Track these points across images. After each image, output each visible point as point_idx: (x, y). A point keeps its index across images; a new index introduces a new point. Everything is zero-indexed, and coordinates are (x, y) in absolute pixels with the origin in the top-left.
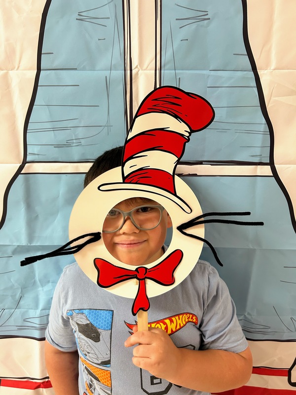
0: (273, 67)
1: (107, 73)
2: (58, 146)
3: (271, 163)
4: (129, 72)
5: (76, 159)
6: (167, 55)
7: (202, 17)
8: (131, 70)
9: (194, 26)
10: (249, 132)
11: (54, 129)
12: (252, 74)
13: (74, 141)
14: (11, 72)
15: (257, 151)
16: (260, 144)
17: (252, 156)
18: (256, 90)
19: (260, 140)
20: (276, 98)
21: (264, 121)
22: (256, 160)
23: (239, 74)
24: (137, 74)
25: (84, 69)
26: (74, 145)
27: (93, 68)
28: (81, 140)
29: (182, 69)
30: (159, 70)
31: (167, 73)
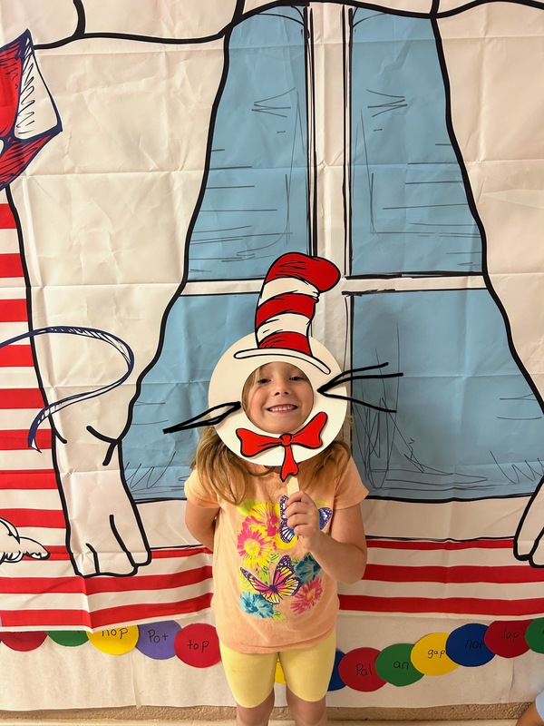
0: (481, 159)
1: (288, 171)
2: (226, 260)
3: (484, 273)
4: (312, 168)
5: (247, 276)
6: (359, 148)
7: (398, 103)
8: (315, 167)
9: (389, 113)
10: (456, 235)
11: (223, 240)
12: (457, 167)
13: (246, 253)
14: (174, 174)
15: (467, 259)
16: (469, 250)
17: (461, 264)
18: (462, 185)
19: (469, 244)
20: (488, 194)
21: (473, 221)
22: (466, 269)
23: (443, 167)
24: (323, 170)
25: (260, 167)
26: (246, 257)
27: (270, 165)
28: (255, 252)
29: (376, 164)
30: (348, 165)
31: (358, 169)
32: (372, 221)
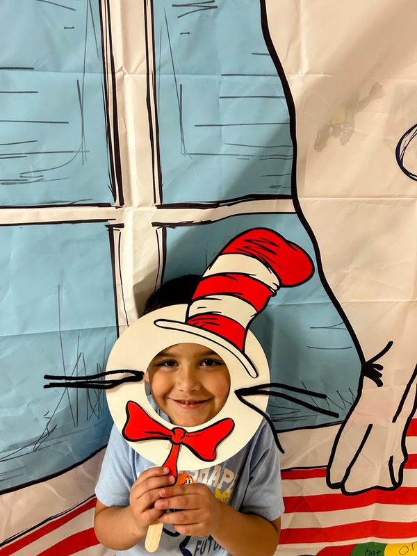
1: (79, 76)
2: (7, 182)
4: (110, 76)
5: (35, 203)
6: (163, 54)
7: (207, 4)
8: (113, 73)
9: (197, 15)
13: (33, 174)
18: (284, 101)
24: (122, 79)
25: (44, 69)
26: (32, 180)
27: (57, 68)
28: (43, 173)
29: (184, 74)
30: (152, 74)
31: (164, 79)
32: (183, 140)
